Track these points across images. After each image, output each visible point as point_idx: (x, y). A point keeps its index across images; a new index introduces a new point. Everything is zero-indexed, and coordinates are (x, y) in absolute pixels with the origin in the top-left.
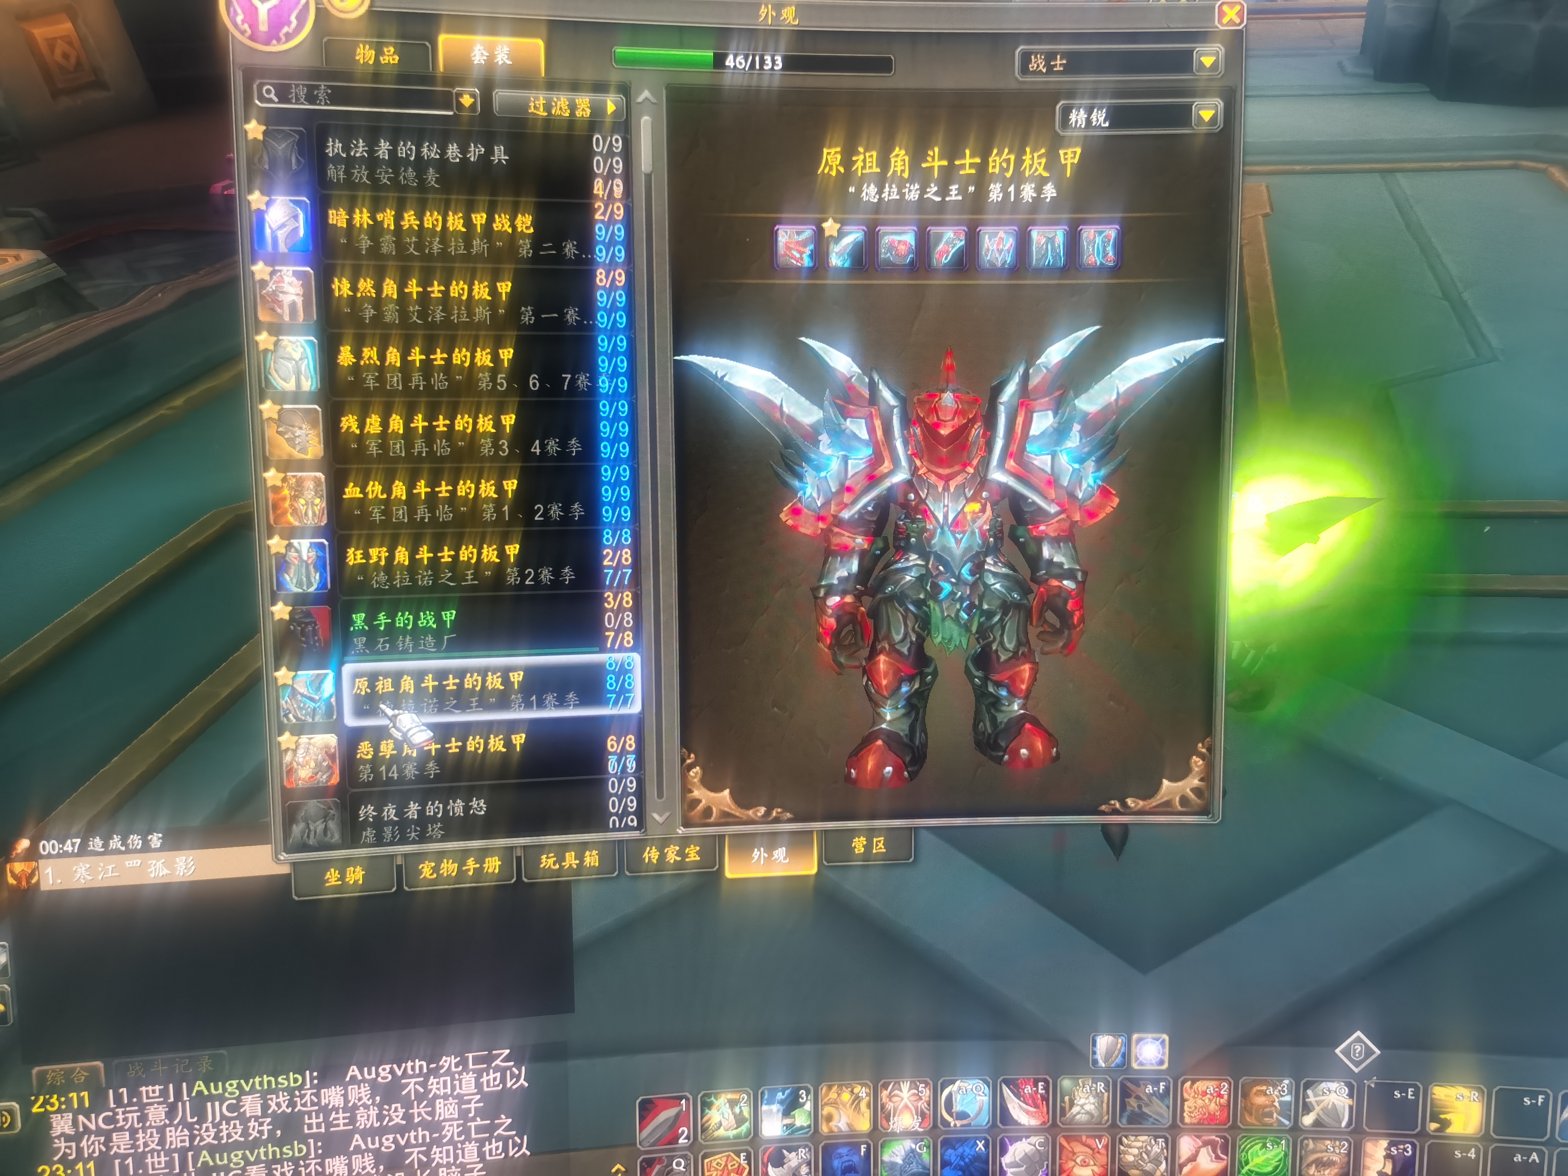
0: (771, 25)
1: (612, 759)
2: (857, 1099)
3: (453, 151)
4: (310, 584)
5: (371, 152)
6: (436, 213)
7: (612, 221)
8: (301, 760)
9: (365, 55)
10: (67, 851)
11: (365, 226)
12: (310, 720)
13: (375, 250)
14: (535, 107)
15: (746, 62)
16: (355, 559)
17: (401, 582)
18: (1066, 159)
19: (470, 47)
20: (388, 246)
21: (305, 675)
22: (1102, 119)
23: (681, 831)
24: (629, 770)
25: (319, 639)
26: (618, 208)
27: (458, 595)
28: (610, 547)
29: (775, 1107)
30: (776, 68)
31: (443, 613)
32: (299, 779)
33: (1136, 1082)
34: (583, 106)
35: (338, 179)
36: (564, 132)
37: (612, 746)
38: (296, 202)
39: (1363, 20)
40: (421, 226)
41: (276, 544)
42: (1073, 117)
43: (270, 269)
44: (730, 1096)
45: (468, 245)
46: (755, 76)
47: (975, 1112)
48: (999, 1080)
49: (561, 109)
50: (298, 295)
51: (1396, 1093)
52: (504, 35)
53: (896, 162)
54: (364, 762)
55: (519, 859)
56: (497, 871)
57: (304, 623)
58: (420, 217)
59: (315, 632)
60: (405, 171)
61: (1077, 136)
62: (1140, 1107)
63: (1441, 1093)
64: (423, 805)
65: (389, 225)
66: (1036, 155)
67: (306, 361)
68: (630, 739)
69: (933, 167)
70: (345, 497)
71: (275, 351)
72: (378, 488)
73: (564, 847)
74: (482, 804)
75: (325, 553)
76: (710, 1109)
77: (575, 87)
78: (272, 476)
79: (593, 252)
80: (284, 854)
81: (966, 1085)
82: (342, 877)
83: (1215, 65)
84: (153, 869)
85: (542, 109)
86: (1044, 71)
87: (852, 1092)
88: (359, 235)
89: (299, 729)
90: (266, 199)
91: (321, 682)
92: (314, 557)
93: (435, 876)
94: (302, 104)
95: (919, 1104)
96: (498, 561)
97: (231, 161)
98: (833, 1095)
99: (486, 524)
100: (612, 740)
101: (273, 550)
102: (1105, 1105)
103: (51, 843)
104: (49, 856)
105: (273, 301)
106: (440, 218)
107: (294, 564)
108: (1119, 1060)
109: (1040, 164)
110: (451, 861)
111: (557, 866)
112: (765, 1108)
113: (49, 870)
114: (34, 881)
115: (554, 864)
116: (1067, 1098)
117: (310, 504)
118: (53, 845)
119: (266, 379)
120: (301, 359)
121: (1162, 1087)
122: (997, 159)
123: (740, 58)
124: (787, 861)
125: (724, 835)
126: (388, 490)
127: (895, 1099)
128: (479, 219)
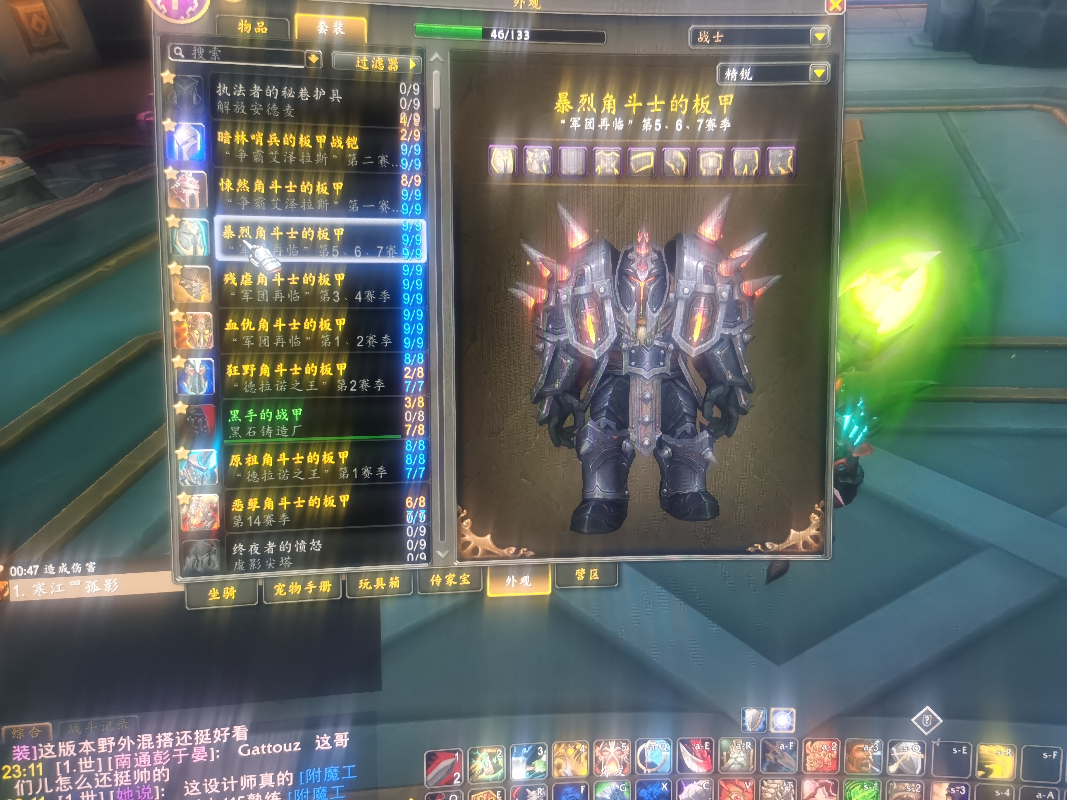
0: (522, 10)
1: (409, 514)
2: (578, 753)
3: (304, 93)
4: (201, 389)
5: (248, 93)
6: (291, 135)
7: (412, 142)
8: (193, 512)
9: (244, 27)
10: (29, 574)
11: (243, 143)
12: (200, 484)
13: (249, 160)
14: (360, 64)
15: (505, 35)
16: (233, 372)
17: (264, 388)
18: (723, 102)
19: (316, 23)
20: (258, 157)
21: (198, 452)
22: (747, 75)
23: (457, 563)
24: (421, 521)
25: (207, 428)
26: (417, 133)
27: (304, 398)
28: (409, 366)
29: (521, 759)
30: (525, 39)
31: (293, 410)
32: (192, 525)
33: (773, 742)
34: (393, 63)
35: (225, 111)
36: (380, 81)
37: (409, 504)
38: (195, 127)
39: (925, 9)
40: (281, 143)
41: (178, 361)
42: (728, 73)
43: (177, 172)
44: (489, 751)
45: (314, 157)
46: (511, 44)
47: (660, 763)
48: (677, 741)
49: (378, 65)
50: (195, 190)
51: (954, 750)
52: (340, 14)
53: (607, 103)
54: (237, 513)
55: (344, 582)
56: (328, 591)
57: (197, 416)
58: (281, 138)
59: (204, 423)
60: (271, 106)
61: (731, 87)
62: (776, 759)
63: (985, 750)
64: (278, 544)
65: (259, 143)
66: (702, 99)
67: (200, 236)
68: (422, 499)
69: (632, 107)
70: (226, 329)
71: (179, 228)
72: (249, 323)
73: (375, 575)
74: (318, 544)
75: (212, 368)
76: (475, 759)
77: (388, 50)
78: (176, 314)
79: (399, 163)
80: (180, 577)
81: (654, 743)
82: (221, 594)
83: (824, 39)
84: (89, 587)
85: (365, 65)
86: (708, 42)
87: (575, 748)
88: (239, 149)
89: (192, 490)
90: (175, 124)
91: (208, 457)
92: (204, 370)
93: (285, 593)
94: (201, 59)
95: (622, 757)
96: (331, 374)
97: (151, 98)
98: (562, 750)
99: (323, 349)
100: (409, 500)
101: (176, 366)
102: (751, 758)
103: (18, 568)
104: (17, 577)
105: (179, 194)
106: (294, 138)
107: (190, 375)
108: (761, 726)
109: (705, 105)
110: (296, 583)
111: (371, 588)
112: (514, 759)
113: (16, 587)
114: (6, 595)
115: (368, 586)
116: (725, 753)
117: (202, 333)
118: (20, 570)
119: (173, 248)
120: (197, 234)
121: (791, 746)
122: (676, 101)
123: (501, 32)
124: (530, 585)
125: (487, 567)
126: (256, 325)
127: (605, 753)
128: (321, 139)
